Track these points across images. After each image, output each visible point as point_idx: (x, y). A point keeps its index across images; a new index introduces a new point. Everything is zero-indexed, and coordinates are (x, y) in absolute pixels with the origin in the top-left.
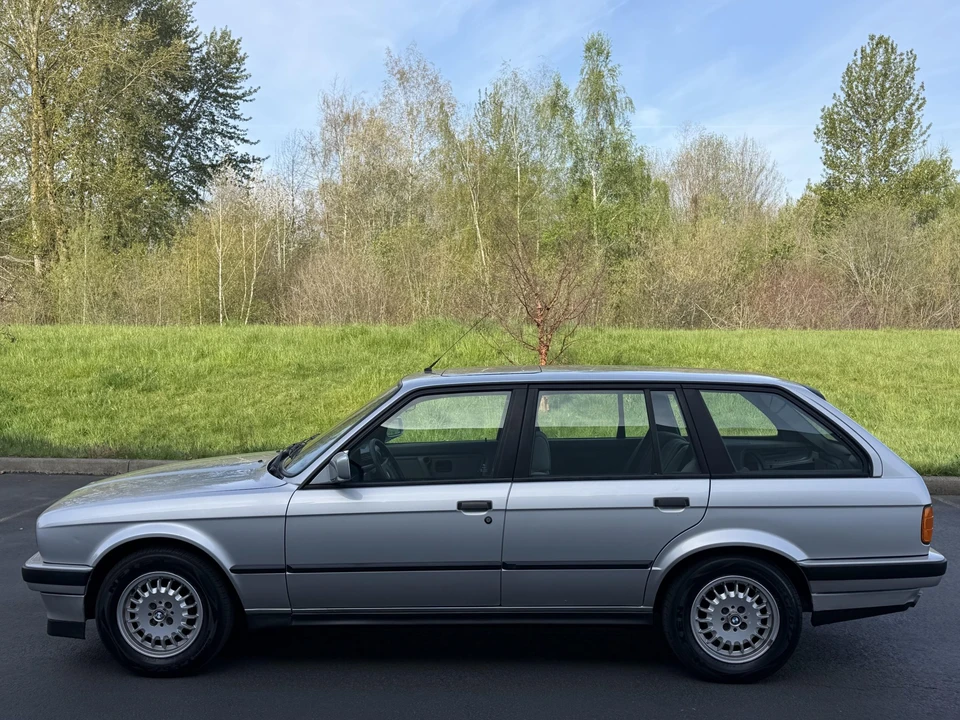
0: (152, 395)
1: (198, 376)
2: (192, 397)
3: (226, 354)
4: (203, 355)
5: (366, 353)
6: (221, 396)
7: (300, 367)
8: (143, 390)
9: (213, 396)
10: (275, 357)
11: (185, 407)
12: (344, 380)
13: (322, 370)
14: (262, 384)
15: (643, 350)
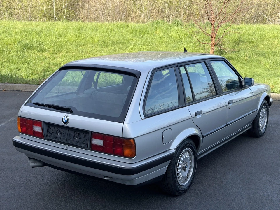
0: (43, 53)
1: (61, 45)
2: (61, 54)
3: (71, 35)
4: (60, 36)
5: (131, 36)
6: (73, 54)
7: (104, 42)
8: (39, 51)
9: (69, 54)
10: (92, 37)
11: (59, 59)
12: (124, 48)
13: (113, 44)
14: (89, 50)
15: (250, 35)
